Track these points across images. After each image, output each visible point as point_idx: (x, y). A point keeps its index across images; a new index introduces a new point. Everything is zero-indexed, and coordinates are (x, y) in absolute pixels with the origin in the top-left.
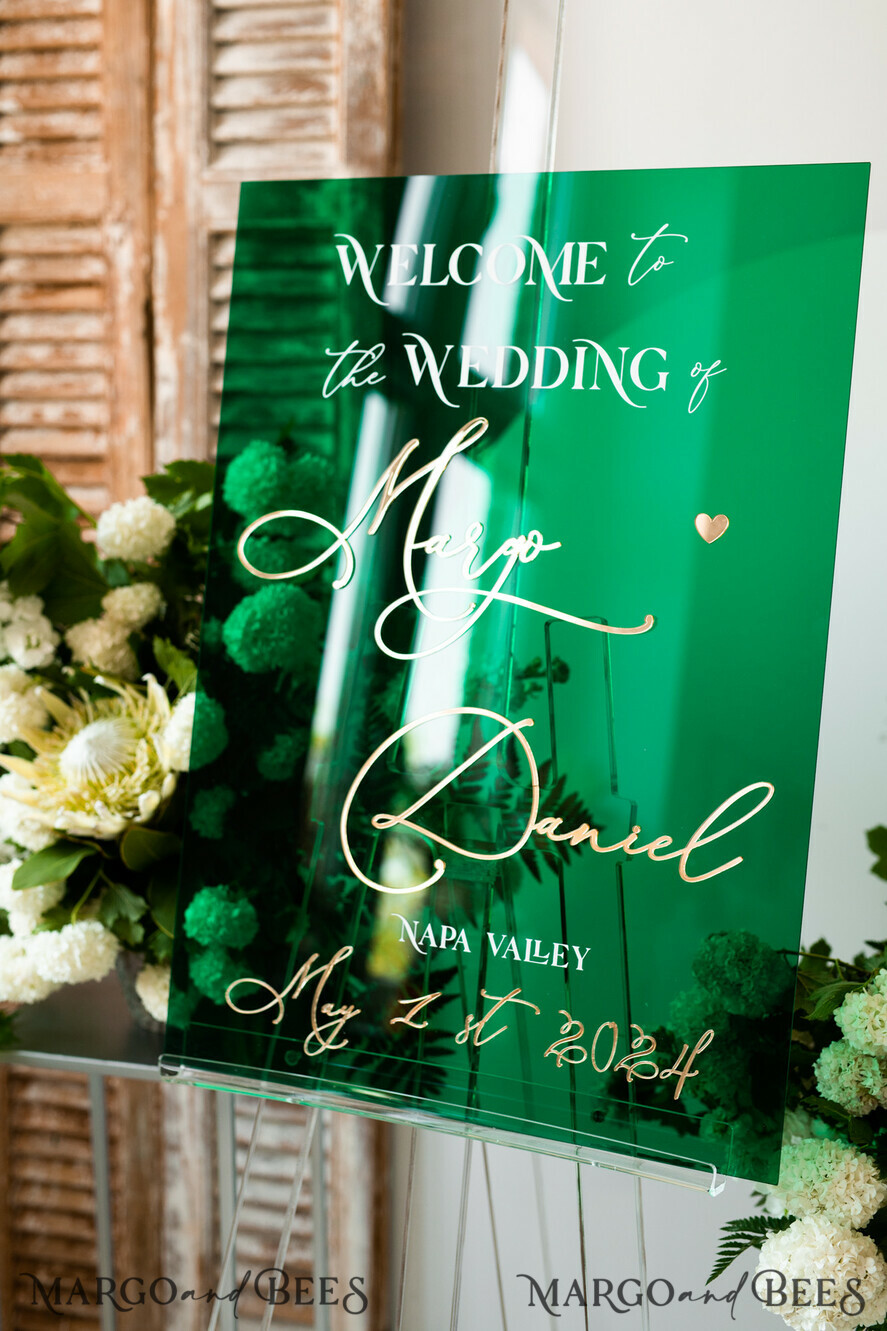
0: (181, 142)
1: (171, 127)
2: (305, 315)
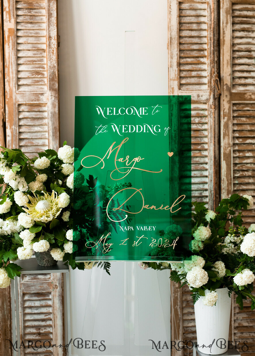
0: (11, 85)
1: (9, 82)
2: (40, 122)
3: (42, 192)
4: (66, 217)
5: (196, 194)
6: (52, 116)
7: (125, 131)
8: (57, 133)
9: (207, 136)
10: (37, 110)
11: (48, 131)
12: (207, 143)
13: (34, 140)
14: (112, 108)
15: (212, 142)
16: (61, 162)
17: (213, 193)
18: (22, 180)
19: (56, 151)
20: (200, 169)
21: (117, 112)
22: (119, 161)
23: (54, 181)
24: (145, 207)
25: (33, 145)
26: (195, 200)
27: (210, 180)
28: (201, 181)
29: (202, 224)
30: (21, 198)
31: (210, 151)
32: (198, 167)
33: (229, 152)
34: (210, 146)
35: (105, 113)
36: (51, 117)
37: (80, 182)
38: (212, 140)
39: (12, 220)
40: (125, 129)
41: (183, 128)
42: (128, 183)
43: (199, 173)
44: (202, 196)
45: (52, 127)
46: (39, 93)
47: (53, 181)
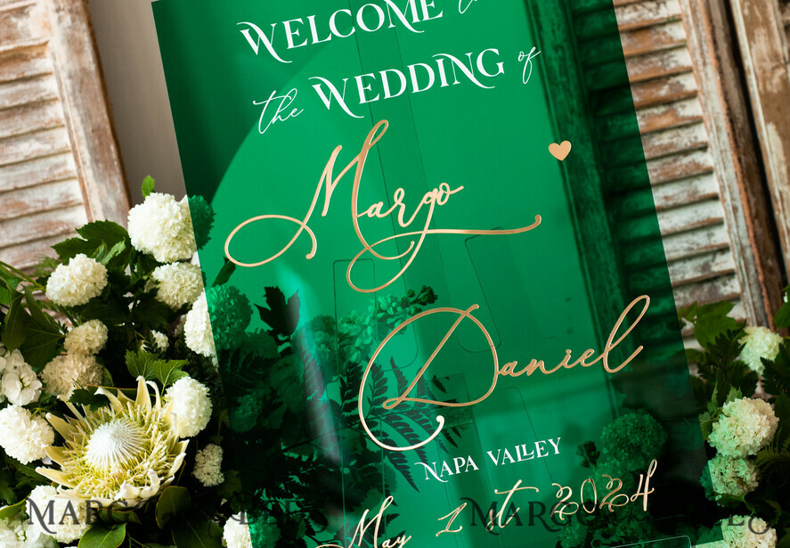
2: (35, 118)
3: (100, 391)
4: (210, 469)
5: (688, 272)
6: (77, 88)
7: (367, 98)
8: (109, 150)
9: (684, 41)
10: (13, 77)
11: (74, 146)
12: (689, 71)
13: (23, 191)
14: (300, 20)
15: (708, 61)
16: (147, 262)
17: (754, 257)
18: (14, 363)
19: (121, 224)
20: (684, 175)
21: (323, 30)
22: (370, 215)
23: (134, 340)
24: (504, 372)
25: (25, 212)
26: (688, 295)
27: (730, 209)
28: (696, 219)
29: (733, 391)
30: (22, 433)
31: (707, 95)
32: (675, 169)
33: (780, 88)
34: (704, 78)
35: (279, 42)
36: (74, 92)
37: (236, 326)
38: (707, 55)
39: (7, 520)
40: (369, 88)
41: (587, 31)
42: (420, 289)
43: (683, 191)
44: (712, 276)
45: (85, 129)
46: (10, 11)
47: (130, 339)
